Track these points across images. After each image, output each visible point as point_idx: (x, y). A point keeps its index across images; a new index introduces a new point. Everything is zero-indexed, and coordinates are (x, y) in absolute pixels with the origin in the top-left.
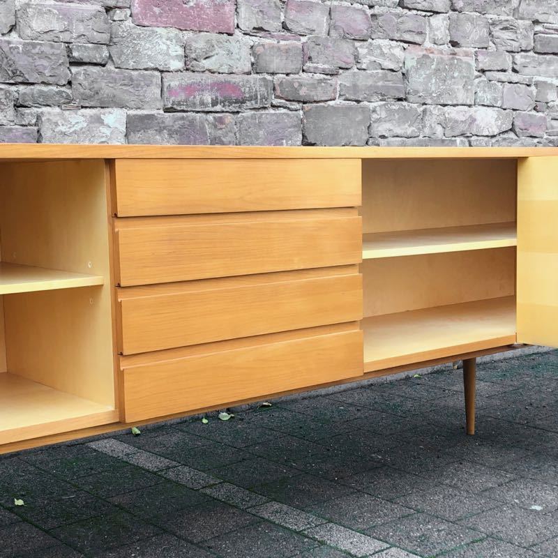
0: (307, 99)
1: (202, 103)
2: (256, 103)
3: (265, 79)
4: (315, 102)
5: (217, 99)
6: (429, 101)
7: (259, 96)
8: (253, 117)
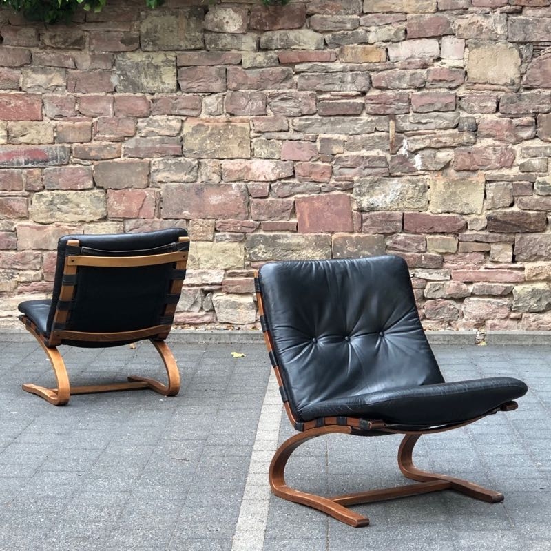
0: (96, 158)
1: (18, 163)
2: (57, 161)
3: (63, 147)
4: (102, 160)
5: (28, 160)
6: (205, 157)
7: (59, 158)
8: (55, 170)
